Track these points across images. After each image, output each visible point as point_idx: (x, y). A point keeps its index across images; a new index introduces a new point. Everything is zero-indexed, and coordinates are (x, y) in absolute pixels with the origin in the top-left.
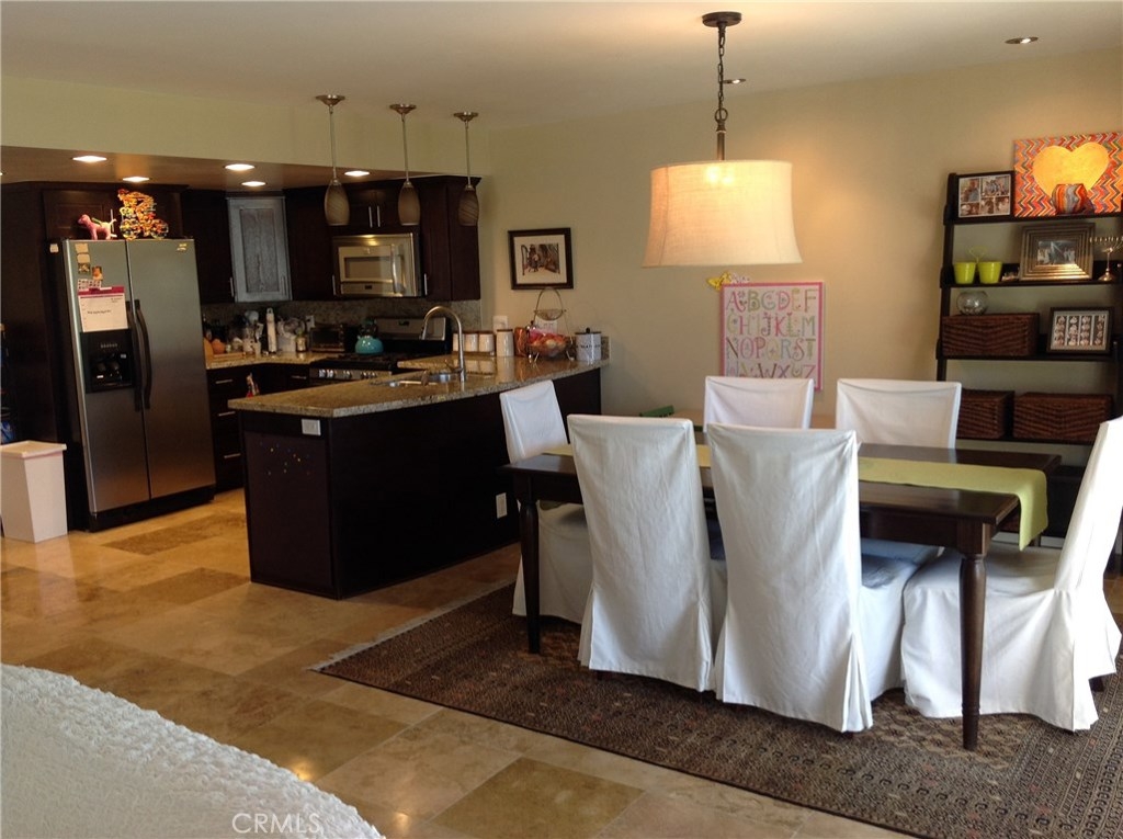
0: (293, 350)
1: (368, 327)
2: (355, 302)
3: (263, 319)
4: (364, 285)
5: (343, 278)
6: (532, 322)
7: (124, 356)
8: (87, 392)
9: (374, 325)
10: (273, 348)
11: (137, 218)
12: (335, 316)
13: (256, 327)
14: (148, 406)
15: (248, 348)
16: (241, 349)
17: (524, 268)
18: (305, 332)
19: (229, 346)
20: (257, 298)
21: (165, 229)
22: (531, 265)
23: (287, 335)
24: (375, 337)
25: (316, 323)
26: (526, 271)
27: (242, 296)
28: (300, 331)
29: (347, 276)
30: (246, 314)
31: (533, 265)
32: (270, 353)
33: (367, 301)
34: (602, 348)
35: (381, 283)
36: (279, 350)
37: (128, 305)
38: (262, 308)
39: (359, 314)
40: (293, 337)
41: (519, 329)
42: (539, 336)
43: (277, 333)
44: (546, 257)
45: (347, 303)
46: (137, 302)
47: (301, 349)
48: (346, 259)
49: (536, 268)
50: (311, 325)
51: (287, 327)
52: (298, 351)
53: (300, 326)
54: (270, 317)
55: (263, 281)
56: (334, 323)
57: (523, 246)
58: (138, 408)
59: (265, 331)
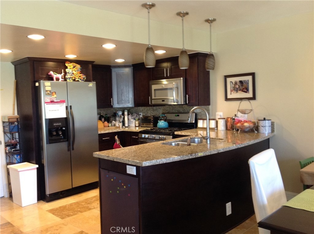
0: (134, 126)
1: (162, 117)
2: (157, 107)
3: (123, 114)
4: (161, 100)
5: (153, 98)
6: (235, 115)
7: (64, 129)
8: (47, 143)
9: (165, 116)
10: (126, 125)
11: (73, 73)
12: (150, 112)
13: (121, 117)
14: (73, 149)
15: (117, 125)
16: (115, 125)
17: (231, 91)
18: (139, 119)
19: (110, 124)
20: (121, 106)
21: (84, 78)
22: (234, 90)
23: (132, 120)
24: (165, 121)
25: (143, 116)
26: (232, 93)
27: (116, 105)
28: (137, 119)
29: (155, 97)
30: (118, 112)
31: (236, 90)
32: (125, 127)
33: (162, 107)
34: (272, 127)
35: (168, 99)
36: (129, 126)
37: (67, 108)
38: (123, 110)
39: (159, 112)
40: (134, 121)
41: (229, 118)
42: (240, 121)
43: (128, 119)
44: (242, 86)
45: (155, 108)
46: (71, 107)
47: (137, 125)
48: (155, 90)
49: (237, 91)
50: (141, 116)
51: (132, 117)
52: (136, 126)
53: (137, 117)
54: (126, 113)
55: (123, 100)
56: (150, 115)
57: (231, 82)
58: (69, 150)
59: (124, 118)
